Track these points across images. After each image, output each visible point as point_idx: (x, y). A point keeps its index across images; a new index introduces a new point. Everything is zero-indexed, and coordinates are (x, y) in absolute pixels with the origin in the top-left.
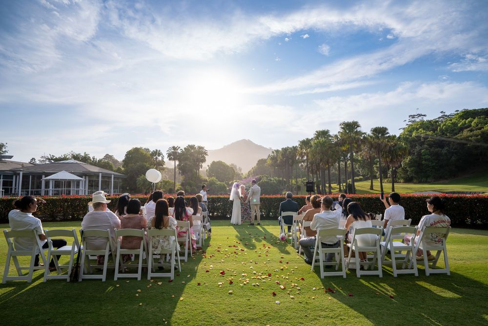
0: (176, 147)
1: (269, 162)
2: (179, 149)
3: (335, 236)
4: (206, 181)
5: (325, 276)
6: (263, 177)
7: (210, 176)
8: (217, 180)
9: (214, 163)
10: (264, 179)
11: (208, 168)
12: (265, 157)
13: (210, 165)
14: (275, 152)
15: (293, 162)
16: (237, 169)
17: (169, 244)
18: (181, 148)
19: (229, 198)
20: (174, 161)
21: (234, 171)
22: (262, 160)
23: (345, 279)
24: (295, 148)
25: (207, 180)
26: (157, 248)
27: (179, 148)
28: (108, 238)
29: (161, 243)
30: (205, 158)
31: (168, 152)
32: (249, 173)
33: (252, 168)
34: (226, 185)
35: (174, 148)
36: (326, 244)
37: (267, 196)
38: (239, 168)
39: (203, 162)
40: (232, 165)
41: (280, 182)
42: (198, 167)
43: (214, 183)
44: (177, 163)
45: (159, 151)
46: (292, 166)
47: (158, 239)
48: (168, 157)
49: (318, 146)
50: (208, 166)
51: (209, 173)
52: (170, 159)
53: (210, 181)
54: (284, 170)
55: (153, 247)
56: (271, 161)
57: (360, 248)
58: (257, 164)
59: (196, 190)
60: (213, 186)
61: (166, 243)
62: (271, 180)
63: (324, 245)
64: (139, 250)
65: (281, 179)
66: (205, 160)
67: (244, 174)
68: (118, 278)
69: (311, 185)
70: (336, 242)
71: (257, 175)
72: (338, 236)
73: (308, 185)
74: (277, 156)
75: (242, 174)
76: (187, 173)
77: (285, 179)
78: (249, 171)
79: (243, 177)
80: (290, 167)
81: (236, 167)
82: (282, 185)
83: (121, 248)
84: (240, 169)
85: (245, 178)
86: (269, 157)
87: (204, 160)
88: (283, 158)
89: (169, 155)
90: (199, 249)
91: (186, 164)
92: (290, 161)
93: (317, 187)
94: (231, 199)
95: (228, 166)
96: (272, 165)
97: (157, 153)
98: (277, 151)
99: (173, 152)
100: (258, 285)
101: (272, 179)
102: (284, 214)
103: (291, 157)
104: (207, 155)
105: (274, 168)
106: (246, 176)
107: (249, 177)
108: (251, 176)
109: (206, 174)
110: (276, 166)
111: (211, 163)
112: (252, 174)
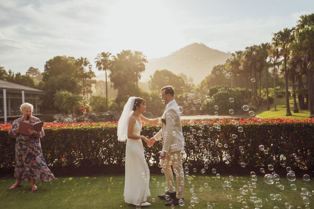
0: (106, 53)
1: (228, 68)
2: (110, 56)
7: (153, 88)
11: (150, 79)
12: (223, 63)
13: (153, 75)
14: (236, 54)
16: (187, 80)
18: (113, 55)
20: (104, 71)
24: (265, 47)
27: (110, 54)
30: (143, 66)
31: (97, 60)
32: (202, 84)
33: (207, 77)
35: (104, 55)
39: (141, 71)
41: (243, 92)
42: (136, 78)
44: (109, 72)
45: (85, 59)
46: (260, 71)
48: (97, 66)
49: (304, 39)
50: (151, 76)
51: (153, 86)
52: (100, 69)
56: (230, 67)
58: (212, 72)
62: (231, 91)
66: (145, 68)
67: (196, 85)
71: (213, 85)
74: (239, 59)
75: (194, 85)
76: (121, 86)
77: (250, 90)
78: (203, 82)
80: (258, 74)
81: (185, 77)
82: (247, 97)
86: (227, 62)
87: (142, 69)
88: (248, 60)
89: (98, 64)
91: (119, 74)
92: (258, 65)
93: (299, 98)
96: (232, 71)
97: (82, 62)
98: (239, 53)
99: (102, 60)
101: (233, 89)
103: (259, 59)
104: (148, 62)
105: (235, 75)
106: (199, 88)
107: (203, 88)
108: (205, 87)
109: (149, 87)
110: (237, 73)
111: (154, 73)
112: (205, 84)
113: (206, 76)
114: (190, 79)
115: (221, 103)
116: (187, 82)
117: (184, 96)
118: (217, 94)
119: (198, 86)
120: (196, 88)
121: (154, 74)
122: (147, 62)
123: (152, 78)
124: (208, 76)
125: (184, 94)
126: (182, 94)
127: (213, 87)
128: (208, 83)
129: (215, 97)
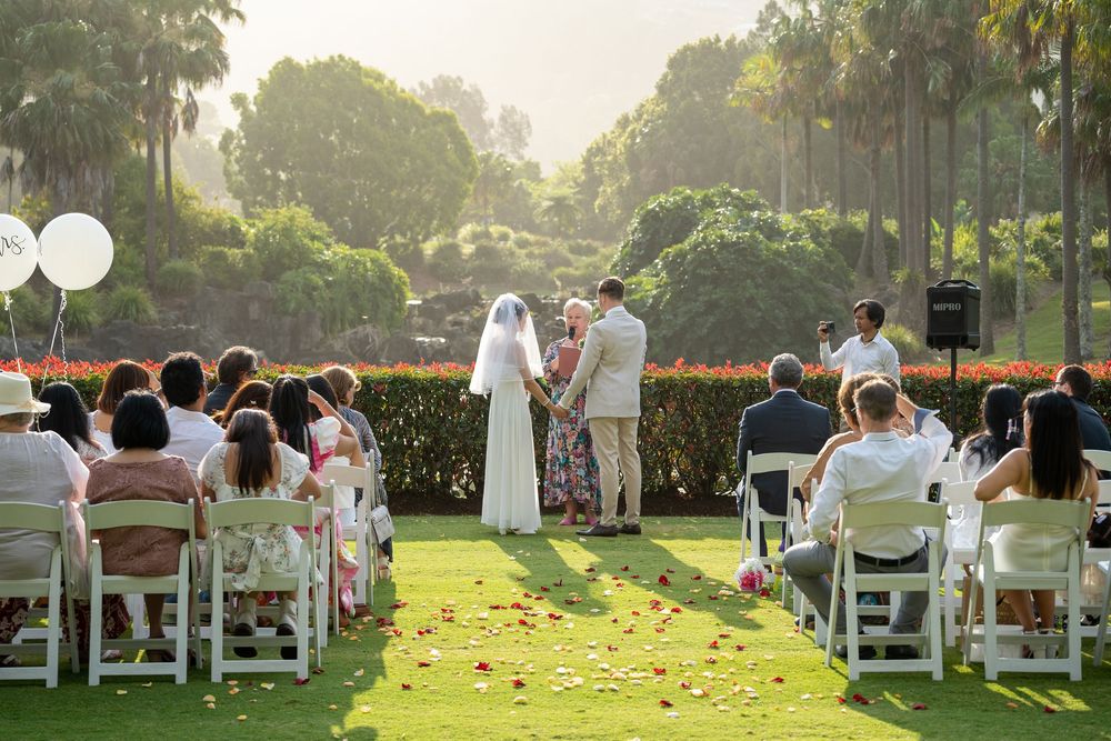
1: (762, 74)
3: (907, 526)
4: (234, 237)
5: (861, 674)
6: (708, 203)
7: (255, 188)
8: (321, 228)
9: (286, 73)
10: (721, 226)
15: (961, 78)
16: (484, 127)
17: (286, 555)
19: (465, 383)
21: (464, 151)
22: (708, 50)
23: (937, 682)
25: (235, 230)
26: (244, 568)
28: (58, 533)
29: (260, 548)
30: (215, 38)
32: (588, 162)
33: (624, 123)
34: (396, 271)
36: (871, 560)
37: (703, 373)
38: (507, 116)
40: (446, 87)
41: (847, 242)
42: (159, 117)
43: (301, 258)
46: (948, 109)
47: (246, 535)
50: (242, 103)
51: (249, 166)
53: (262, 243)
54: (888, 149)
55: (226, 569)
56: (777, 70)
57: (1003, 576)
58: (663, 89)
59: (152, 312)
60: (288, 275)
61: (277, 551)
62: (773, 231)
63: (865, 563)
64: (173, 577)
65: (859, 220)
66: (223, 59)
67: (549, 172)
68: (104, 679)
69: (952, 307)
70: (909, 553)
72: (919, 531)
73: (936, 307)
74: (831, 26)
75: (533, 170)
76: (71, 173)
77: (891, 226)
78: (596, 151)
79: (542, 194)
80: (939, 127)
81: (473, 103)
82: (870, 272)
83: (105, 572)
84: (516, 129)
85: (559, 204)
86: (763, 23)
87: (208, 62)
88: (881, 43)
90: (362, 610)
91: (62, 94)
92: (938, 76)
94: (476, 387)
95: (408, 107)
96: (788, 97)
100: (614, 690)
101: (786, 220)
102: (760, 463)
103: (939, 43)
104: (240, 15)
105: (807, 124)
106: (566, 191)
107: (595, 196)
108: (608, 189)
109: (227, 173)
110: (819, 113)
111: (266, 77)
112: (615, 170)
113: (618, 116)
114: (503, 119)
115: (712, 306)
116: (483, 146)
117: (468, 249)
118: (686, 245)
119: (562, 182)
120: (550, 191)
121: (262, 85)
122: (234, 19)
123: (246, 116)
124: (632, 114)
125: (465, 231)
126: (454, 233)
127: (662, 198)
128: (633, 159)
129: (671, 266)
